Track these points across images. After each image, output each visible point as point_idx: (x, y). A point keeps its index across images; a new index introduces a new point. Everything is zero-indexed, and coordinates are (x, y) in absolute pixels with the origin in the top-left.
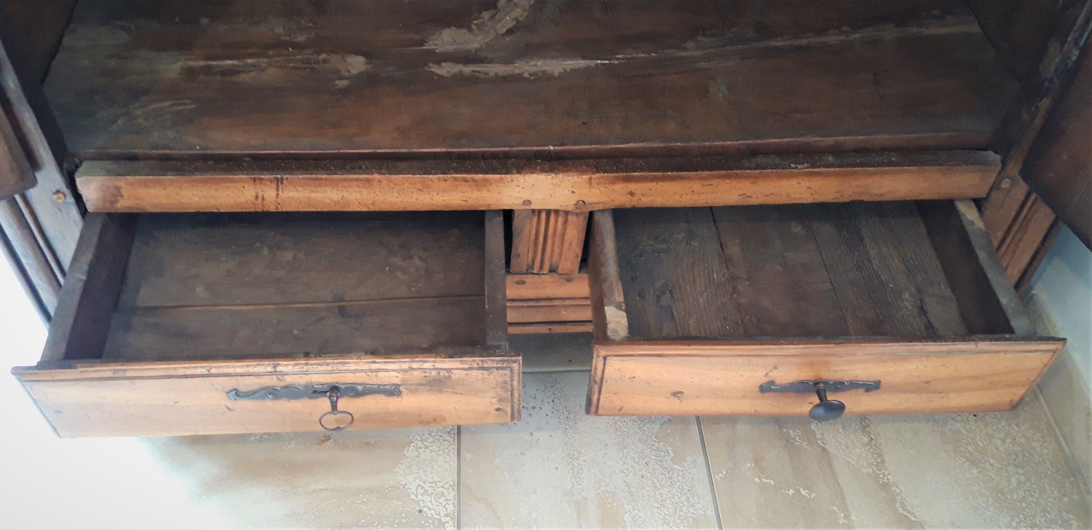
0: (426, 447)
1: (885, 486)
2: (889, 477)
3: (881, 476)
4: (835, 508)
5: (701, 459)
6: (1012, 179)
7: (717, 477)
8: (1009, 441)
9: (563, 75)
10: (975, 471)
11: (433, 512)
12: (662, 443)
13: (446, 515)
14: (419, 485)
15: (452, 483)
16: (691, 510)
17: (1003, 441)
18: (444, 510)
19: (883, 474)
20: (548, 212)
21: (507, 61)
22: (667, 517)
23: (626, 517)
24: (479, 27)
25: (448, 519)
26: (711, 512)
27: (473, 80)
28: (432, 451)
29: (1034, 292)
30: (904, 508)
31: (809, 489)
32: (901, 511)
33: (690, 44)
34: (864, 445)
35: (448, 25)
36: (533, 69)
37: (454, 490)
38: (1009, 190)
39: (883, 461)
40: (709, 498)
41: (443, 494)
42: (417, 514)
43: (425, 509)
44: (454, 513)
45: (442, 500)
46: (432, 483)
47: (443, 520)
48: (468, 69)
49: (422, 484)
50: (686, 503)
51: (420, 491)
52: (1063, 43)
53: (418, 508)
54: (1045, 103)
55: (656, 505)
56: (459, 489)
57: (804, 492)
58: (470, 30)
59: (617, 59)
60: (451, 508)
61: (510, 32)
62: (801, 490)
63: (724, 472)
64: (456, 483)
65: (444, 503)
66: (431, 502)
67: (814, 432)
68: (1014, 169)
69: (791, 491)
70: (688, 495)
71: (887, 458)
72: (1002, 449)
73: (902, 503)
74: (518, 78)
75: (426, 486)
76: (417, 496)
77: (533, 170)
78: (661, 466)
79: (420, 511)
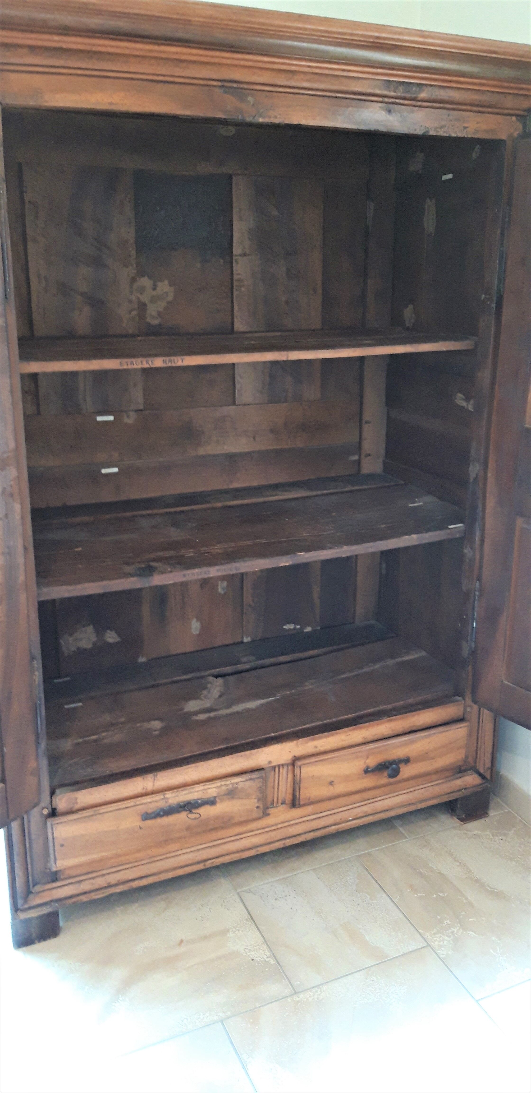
0: (239, 930)
1: (477, 881)
2: (477, 876)
3: (473, 877)
4: (459, 897)
5: (384, 895)
6: (470, 706)
7: (396, 900)
8: (522, 846)
9: (257, 708)
10: (514, 863)
11: (260, 958)
12: (361, 893)
13: (268, 957)
14: (245, 948)
15: (262, 942)
16: (391, 918)
17: (520, 847)
18: (265, 955)
19: (474, 876)
20: (279, 766)
21: (228, 707)
22: (381, 925)
23: (361, 930)
24: (205, 697)
25: (269, 959)
26: (401, 916)
27: (217, 718)
28: (242, 931)
29: (501, 773)
30: (491, 888)
31: (442, 892)
32: (489, 889)
33: (307, 684)
34: (458, 866)
35: (190, 699)
36: (242, 708)
37: (265, 945)
38: (471, 712)
39: (470, 871)
40: (397, 910)
41: (260, 949)
42: (251, 961)
43: (254, 958)
44: (271, 955)
45: (261, 951)
46: (251, 945)
47: (267, 960)
48: (212, 714)
49: (246, 947)
50: (387, 916)
51: (247, 951)
52: (467, 642)
53: (250, 959)
54: (470, 668)
55: (373, 921)
56: (267, 944)
57: (441, 894)
58: (202, 700)
59: (278, 696)
60: (268, 954)
61: (220, 696)
62: (439, 894)
63: (399, 897)
64: (264, 941)
65: (263, 953)
66: (255, 953)
67: (432, 867)
68: (469, 701)
69: (435, 896)
70: (386, 912)
71: (471, 869)
72: (521, 850)
73: (488, 886)
74: (237, 713)
75: (249, 947)
76: (247, 954)
77: (271, 744)
78: (366, 903)
79: (253, 960)
